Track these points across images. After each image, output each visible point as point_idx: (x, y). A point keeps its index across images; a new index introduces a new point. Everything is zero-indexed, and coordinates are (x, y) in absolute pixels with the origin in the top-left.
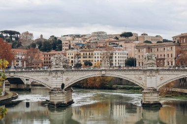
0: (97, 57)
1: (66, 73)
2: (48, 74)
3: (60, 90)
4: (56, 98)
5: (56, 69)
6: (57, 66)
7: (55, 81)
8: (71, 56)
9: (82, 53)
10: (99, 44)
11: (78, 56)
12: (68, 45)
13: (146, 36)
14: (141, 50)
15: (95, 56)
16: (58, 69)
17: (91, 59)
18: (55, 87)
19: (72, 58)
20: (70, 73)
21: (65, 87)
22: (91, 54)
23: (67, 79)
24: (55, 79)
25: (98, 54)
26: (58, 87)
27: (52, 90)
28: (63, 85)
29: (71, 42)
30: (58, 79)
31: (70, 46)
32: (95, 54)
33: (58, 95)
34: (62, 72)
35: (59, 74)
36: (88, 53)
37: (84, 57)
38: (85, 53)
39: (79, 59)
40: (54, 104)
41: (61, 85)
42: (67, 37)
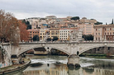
0: (61, 34)
1: (79, 45)
2: (67, 45)
3: (77, 56)
4: (75, 61)
5: (73, 42)
6: (74, 40)
7: (73, 49)
8: (43, 33)
9: (51, 31)
10: (60, 25)
11: (48, 33)
12: (36, 25)
13: (85, 19)
14: (98, 29)
15: (60, 33)
16: (75, 42)
17: (57, 35)
18: (73, 53)
19: (44, 34)
20: (83, 45)
21: (79, 54)
22: (57, 32)
23: (81, 49)
24: (73, 48)
25: (62, 32)
26: (75, 54)
27: (71, 56)
28: (78, 53)
29: (38, 23)
30: (75, 48)
31: (37, 26)
32: (60, 32)
33: (75, 59)
34: (78, 43)
35: (76, 45)
36: (55, 31)
37: (52, 34)
38: (53, 31)
39: (49, 35)
40: (73, 65)
41: (77, 52)
42: (33, 20)
